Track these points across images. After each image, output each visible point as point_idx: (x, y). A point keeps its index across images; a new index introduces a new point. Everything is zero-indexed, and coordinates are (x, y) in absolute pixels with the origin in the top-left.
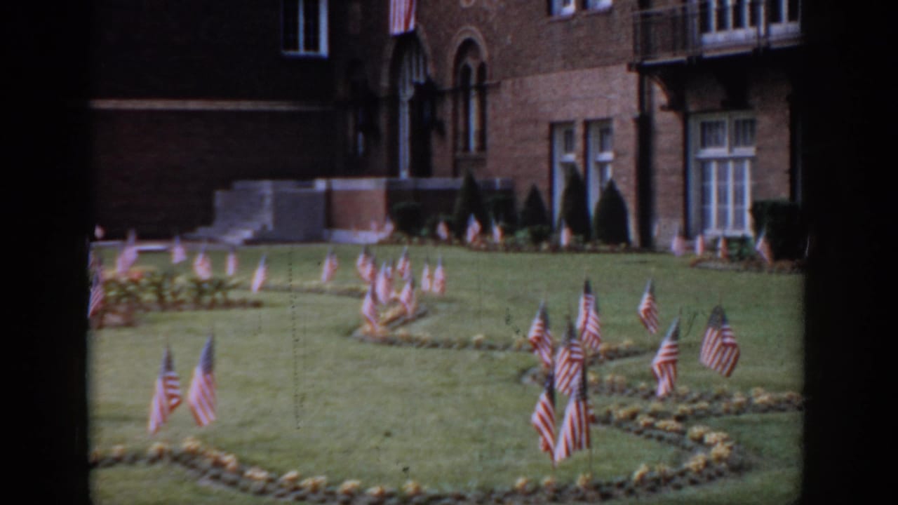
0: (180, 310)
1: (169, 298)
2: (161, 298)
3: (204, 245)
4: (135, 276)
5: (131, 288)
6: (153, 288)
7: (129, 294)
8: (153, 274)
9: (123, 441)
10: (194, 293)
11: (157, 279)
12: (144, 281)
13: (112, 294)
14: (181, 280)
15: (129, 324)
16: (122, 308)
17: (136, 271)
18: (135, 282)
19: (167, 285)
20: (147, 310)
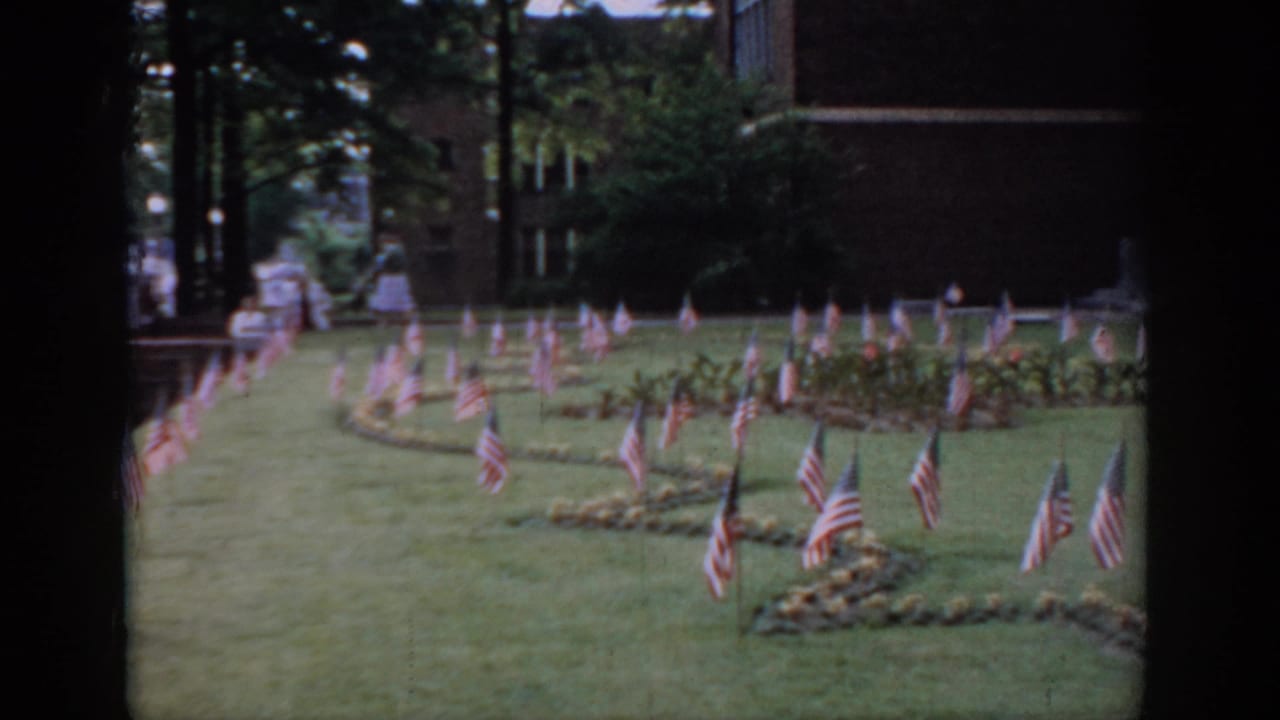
0: (1074, 406)
1: (1058, 389)
2: (1048, 390)
3: (1105, 315)
4: (1012, 358)
5: (1007, 374)
6: (1037, 374)
7: (1003, 383)
8: (1036, 354)
9: (998, 588)
10: (1093, 382)
11: (1042, 362)
12: (1024, 365)
13: (981, 380)
14: (1074, 363)
15: (1004, 424)
16: (994, 403)
17: (1014, 349)
18: (1014, 366)
19: (1056, 369)
20: (1029, 405)
